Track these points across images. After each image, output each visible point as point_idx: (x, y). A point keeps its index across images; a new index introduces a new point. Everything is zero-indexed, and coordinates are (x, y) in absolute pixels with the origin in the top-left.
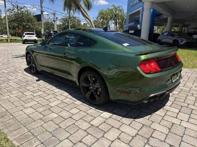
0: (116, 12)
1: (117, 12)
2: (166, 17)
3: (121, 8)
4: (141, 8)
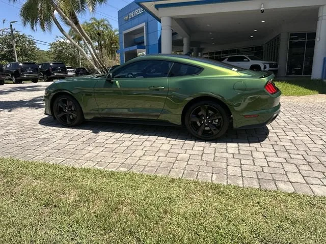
0: (98, 28)
1: (101, 29)
2: (181, 38)
3: (106, 23)
4: (144, 25)
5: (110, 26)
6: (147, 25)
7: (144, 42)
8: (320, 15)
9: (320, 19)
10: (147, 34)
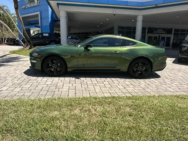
4: (38, 13)
5: (9, 10)
6: (41, 14)
7: (39, 23)
8: (138, 19)
9: (137, 21)
10: (41, 19)
